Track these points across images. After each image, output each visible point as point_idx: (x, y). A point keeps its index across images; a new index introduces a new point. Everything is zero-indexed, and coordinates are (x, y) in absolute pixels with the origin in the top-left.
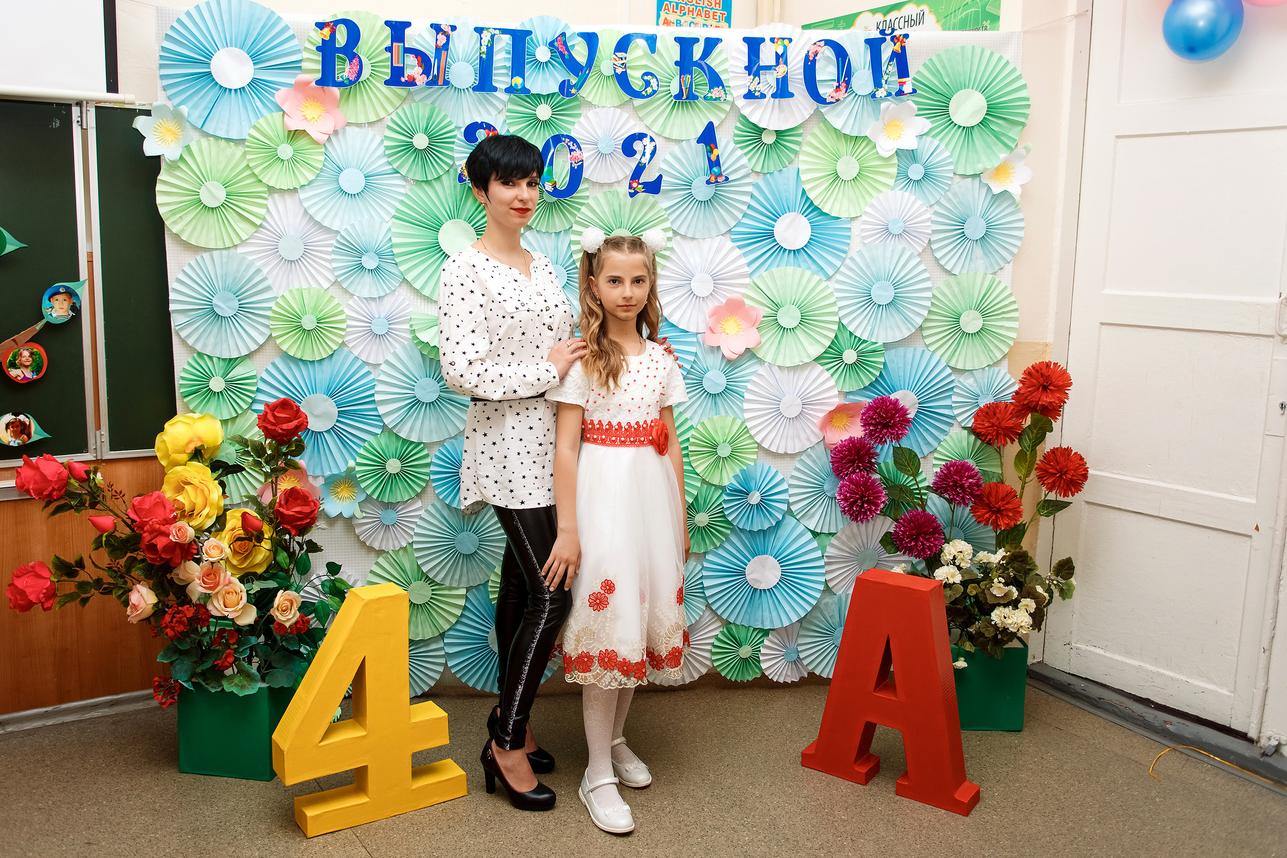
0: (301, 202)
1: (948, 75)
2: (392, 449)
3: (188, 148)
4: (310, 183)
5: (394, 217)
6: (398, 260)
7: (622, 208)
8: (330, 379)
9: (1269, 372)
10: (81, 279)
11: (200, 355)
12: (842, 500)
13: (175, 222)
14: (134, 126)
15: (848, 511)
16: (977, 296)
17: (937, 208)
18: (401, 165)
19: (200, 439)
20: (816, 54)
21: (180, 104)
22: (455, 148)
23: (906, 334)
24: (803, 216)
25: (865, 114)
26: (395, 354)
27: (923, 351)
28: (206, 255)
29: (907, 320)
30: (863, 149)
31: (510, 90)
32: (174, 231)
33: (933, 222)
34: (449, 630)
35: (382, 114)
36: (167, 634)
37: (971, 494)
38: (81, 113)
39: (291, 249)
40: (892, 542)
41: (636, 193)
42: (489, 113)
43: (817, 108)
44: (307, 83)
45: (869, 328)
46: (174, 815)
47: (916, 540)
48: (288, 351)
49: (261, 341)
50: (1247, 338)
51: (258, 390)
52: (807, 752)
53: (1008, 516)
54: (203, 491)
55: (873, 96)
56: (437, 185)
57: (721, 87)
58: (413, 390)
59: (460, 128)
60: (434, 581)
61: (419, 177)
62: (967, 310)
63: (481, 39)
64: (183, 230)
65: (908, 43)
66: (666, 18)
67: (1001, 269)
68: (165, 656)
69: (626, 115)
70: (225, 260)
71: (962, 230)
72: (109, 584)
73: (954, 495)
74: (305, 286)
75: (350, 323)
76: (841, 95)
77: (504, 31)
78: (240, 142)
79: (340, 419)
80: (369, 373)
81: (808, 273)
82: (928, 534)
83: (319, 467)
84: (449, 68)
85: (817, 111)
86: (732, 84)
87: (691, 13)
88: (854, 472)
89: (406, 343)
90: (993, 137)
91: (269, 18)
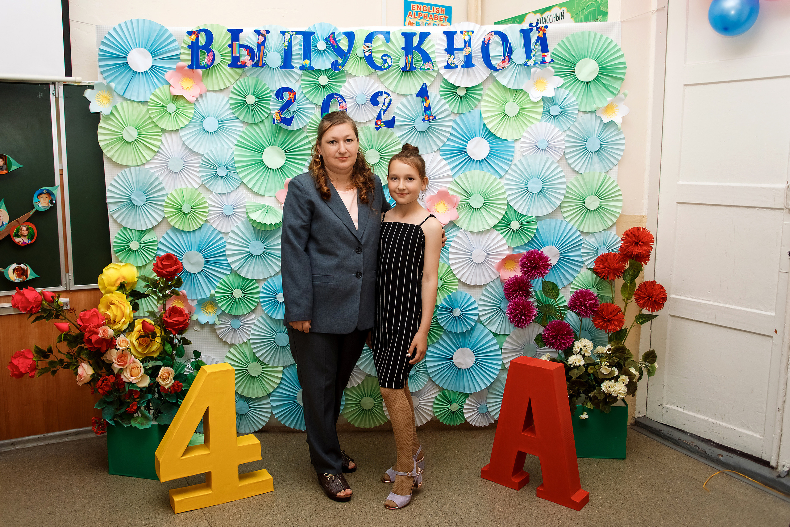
0: (181, 137)
1: (574, 50)
2: (236, 283)
3: (115, 107)
4: (186, 126)
5: (236, 145)
6: (238, 171)
7: (373, 137)
8: (200, 242)
9: (781, 232)
10: (56, 185)
11: (125, 228)
12: (509, 314)
13: (108, 151)
14: (84, 96)
15: (513, 321)
16: (595, 187)
17: (568, 132)
18: (240, 114)
19: (124, 278)
20: (489, 40)
21: (110, 82)
22: (271, 103)
23: (550, 211)
24: (485, 140)
25: (522, 76)
26: (237, 227)
27: (562, 221)
28: (127, 170)
29: (551, 202)
30: (521, 98)
31: (302, 68)
32: (108, 156)
33: (566, 141)
34: (273, 392)
35: (228, 84)
36: (99, 392)
37: (591, 310)
38: (55, 88)
39: (176, 166)
40: (542, 340)
41: (380, 127)
42: (291, 82)
43: (491, 73)
44: (184, 67)
45: (527, 207)
46: (101, 499)
47: (556, 339)
48: (174, 226)
49: (159, 219)
50: (767, 211)
51: (158, 249)
52: (484, 469)
53: (614, 324)
54: (121, 308)
55: (526, 64)
56: (261, 126)
57: (430, 62)
58: (248, 248)
59: (273, 91)
60: (263, 363)
61: (250, 121)
62: (589, 195)
63: (284, 38)
64: (113, 156)
65: (548, 31)
66: (410, 21)
67: (611, 169)
68: (99, 405)
69: (373, 81)
70: (137, 172)
71: (585, 146)
72: (68, 362)
73: (580, 311)
74: (184, 187)
75: (210, 208)
76: (506, 64)
77: (298, 33)
78: (145, 103)
79: (206, 265)
80: (222, 238)
81: (488, 174)
82: (563, 335)
83: (195, 294)
84: (266, 56)
85: (491, 74)
86: (437, 60)
87: (425, 17)
88: (517, 297)
89: (244, 220)
90: (603, 88)
91: (160, 30)
